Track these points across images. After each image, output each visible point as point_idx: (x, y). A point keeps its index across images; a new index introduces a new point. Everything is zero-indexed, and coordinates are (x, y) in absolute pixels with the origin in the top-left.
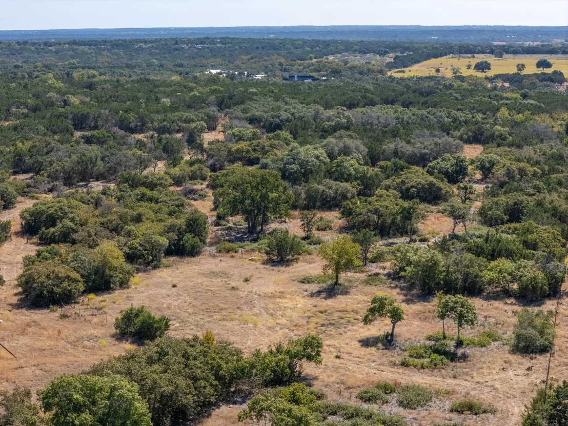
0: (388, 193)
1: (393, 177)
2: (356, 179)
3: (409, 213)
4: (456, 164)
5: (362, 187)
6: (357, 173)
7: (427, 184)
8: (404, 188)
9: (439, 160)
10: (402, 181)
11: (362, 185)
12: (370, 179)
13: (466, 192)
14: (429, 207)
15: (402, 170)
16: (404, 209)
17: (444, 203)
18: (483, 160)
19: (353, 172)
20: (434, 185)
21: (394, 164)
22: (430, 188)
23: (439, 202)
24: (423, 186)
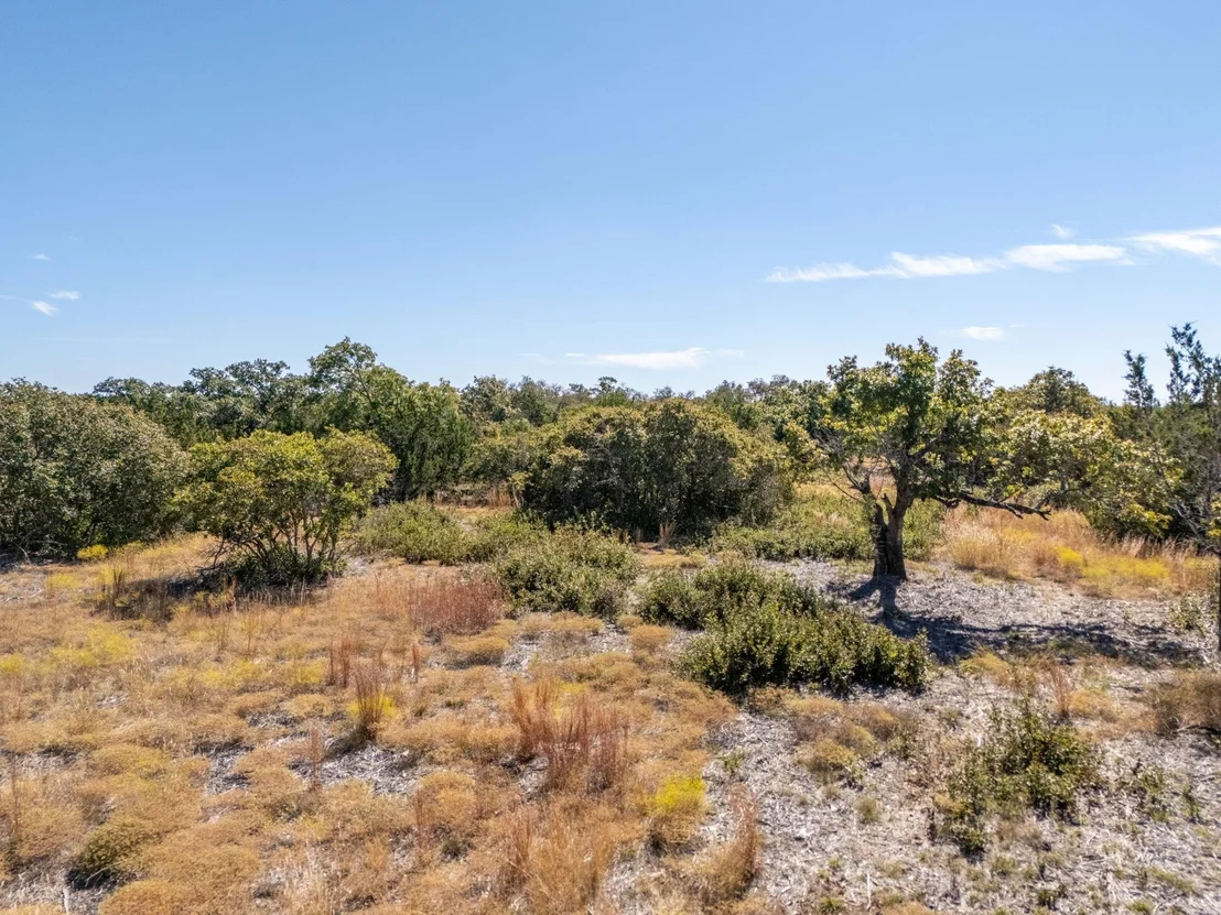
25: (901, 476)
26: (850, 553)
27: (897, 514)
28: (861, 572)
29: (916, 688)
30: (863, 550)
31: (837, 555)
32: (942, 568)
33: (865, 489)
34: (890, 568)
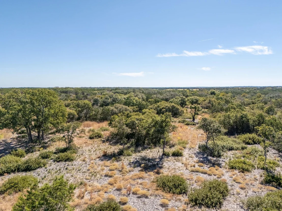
0: (149, 111)
1: (154, 105)
2: (136, 105)
3: (162, 127)
4: (182, 100)
5: (138, 109)
6: (136, 102)
7: (171, 107)
8: (159, 109)
9: (174, 99)
10: (158, 106)
11: (138, 108)
12: (142, 105)
13: (195, 110)
14: (173, 119)
15: (158, 102)
16: (157, 123)
17: (180, 117)
18: (193, 99)
19: (135, 102)
20: (175, 107)
21: (155, 100)
22: (172, 109)
23: (177, 116)
24: (169, 108)
25: (195, 113)
26: (190, 118)
27: (194, 116)
28: (192, 120)
29: (196, 125)
30: (191, 118)
31: (189, 119)
32: (197, 119)
33: (192, 114)
34: (194, 120)
